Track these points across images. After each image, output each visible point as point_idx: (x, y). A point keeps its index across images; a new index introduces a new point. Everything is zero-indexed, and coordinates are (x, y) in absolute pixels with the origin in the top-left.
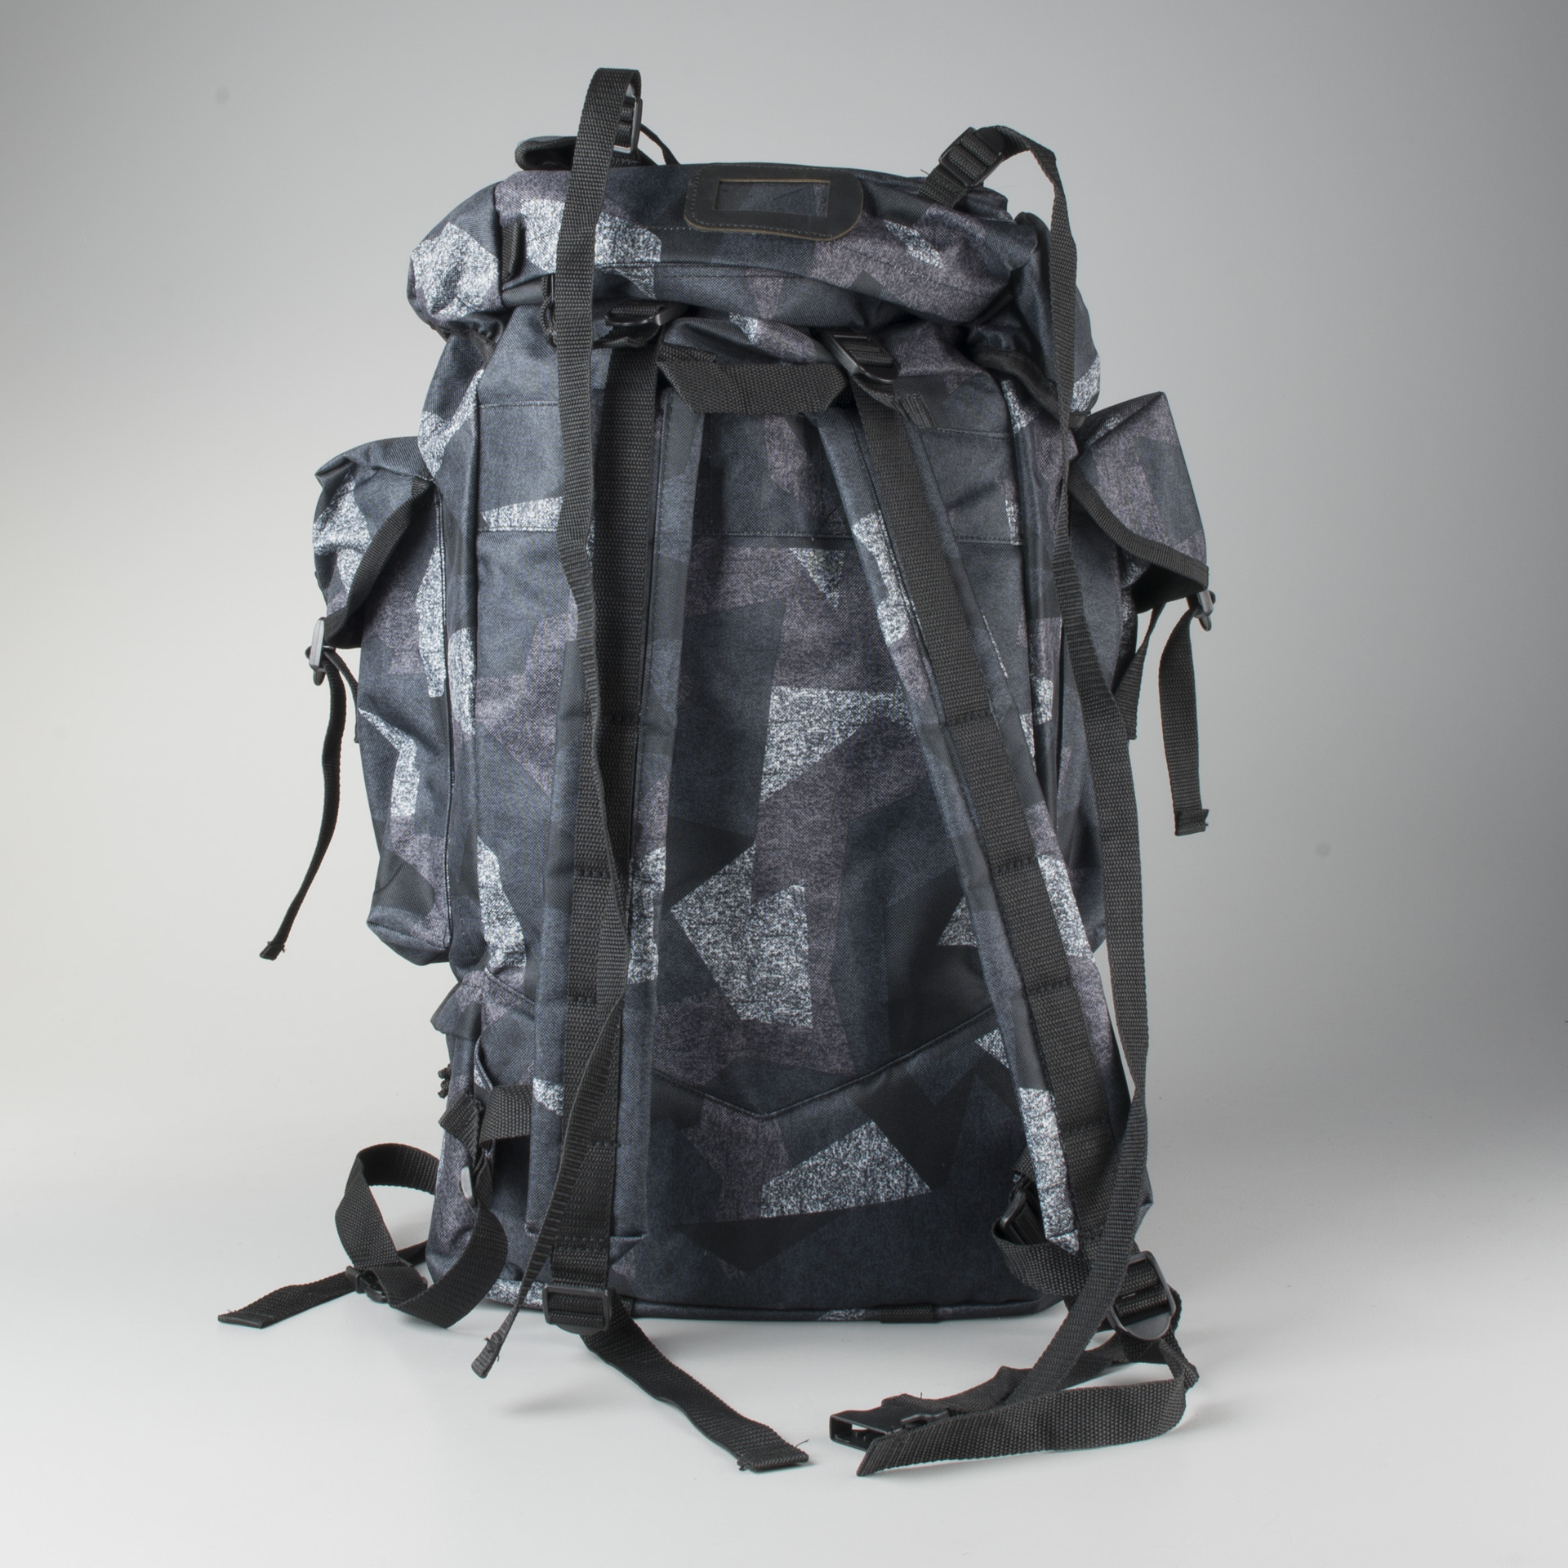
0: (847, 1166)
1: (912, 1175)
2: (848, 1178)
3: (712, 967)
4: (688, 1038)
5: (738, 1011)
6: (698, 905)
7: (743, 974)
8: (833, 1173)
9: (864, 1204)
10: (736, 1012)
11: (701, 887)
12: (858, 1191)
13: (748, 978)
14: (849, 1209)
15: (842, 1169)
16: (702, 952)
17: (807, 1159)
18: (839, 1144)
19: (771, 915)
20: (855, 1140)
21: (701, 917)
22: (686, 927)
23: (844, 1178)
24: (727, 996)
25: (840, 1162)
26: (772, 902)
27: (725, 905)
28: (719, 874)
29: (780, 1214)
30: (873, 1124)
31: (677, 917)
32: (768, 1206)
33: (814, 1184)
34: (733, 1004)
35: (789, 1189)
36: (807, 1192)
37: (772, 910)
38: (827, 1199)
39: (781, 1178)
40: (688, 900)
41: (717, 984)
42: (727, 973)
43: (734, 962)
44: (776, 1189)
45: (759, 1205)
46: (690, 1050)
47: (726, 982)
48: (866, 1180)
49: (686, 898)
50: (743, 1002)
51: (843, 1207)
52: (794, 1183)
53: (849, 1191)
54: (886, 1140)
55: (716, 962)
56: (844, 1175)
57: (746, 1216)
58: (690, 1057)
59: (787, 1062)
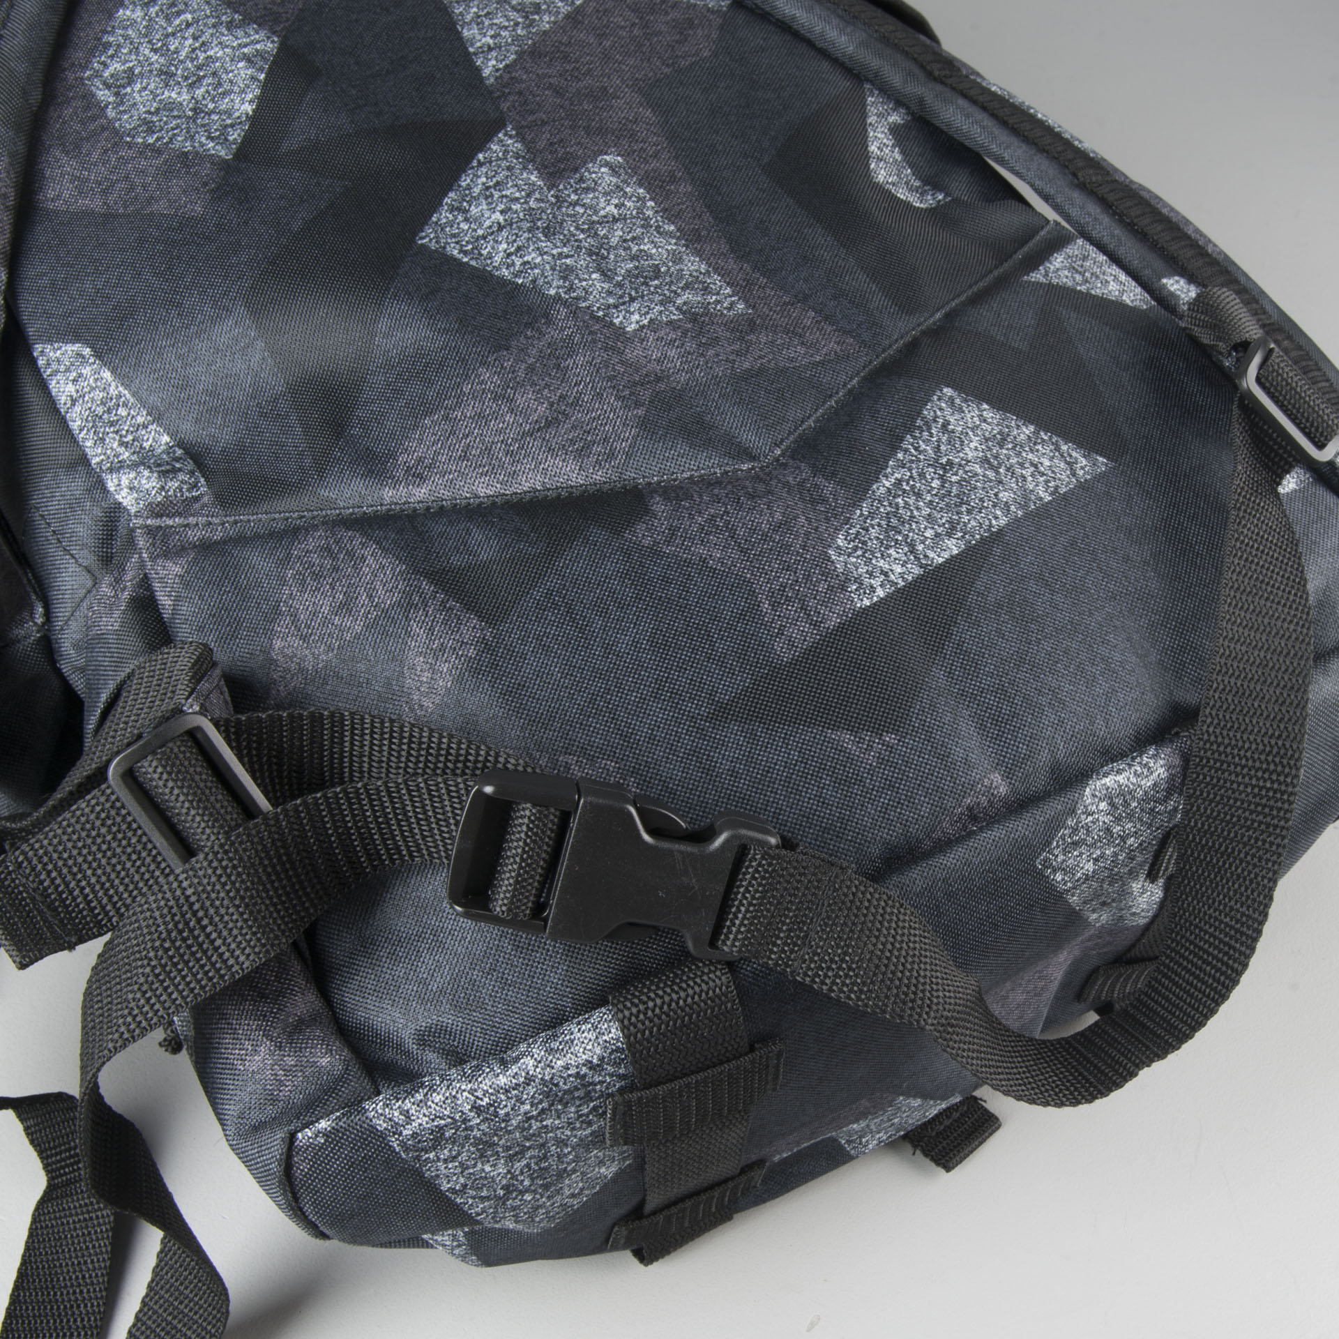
0: (950, 463)
1: (1064, 448)
2: (965, 480)
3: (534, 281)
4: (554, 398)
5: (617, 321)
6: (460, 218)
7: (593, 272)
8: (936, 483)
9: (1020, 513)
10: (612, 323)
11: (452, 195)
12: (996, 495)
13: (603, 274)
14: (1000, 531)
15: (945, 471)
16: (505, 272)
17: (877, 480)
18: (915, 438)
19: (591, 196)
20: (935, 421)
21: (475, 230)
22: (455, 252)
23: (958, 482)
24: (584, 305)
25: (935, 463)
26: (582, 180)
27: (504, 200)
28: (473, 168)
29: (889, 589)
30: (948, 391)
31: (433, 246)
32: (858, 580)
33: (916, 513)
34: (601, 313)
35: (878, 538)
36: (911, 530)
37: (587, 190)
38: (953, 528)
39: (852, 526)
40: (439, 220)
41: (558, 298)
42: (565, 278)
43: (568, 261)
44: (856, 549)
45: (843, 588)
46: (567, 416)
47: (571, 289)
48: (997, 473)
49: (434, 219)
50: (616, 307)
51: (989, 530)
52: (879, 525)
53: (981, 500)
54: (985, 406)
55: (536, 271)
56: (954, 478)
57: (833, 621)
58: (574, 427)
59: (747, 365)
